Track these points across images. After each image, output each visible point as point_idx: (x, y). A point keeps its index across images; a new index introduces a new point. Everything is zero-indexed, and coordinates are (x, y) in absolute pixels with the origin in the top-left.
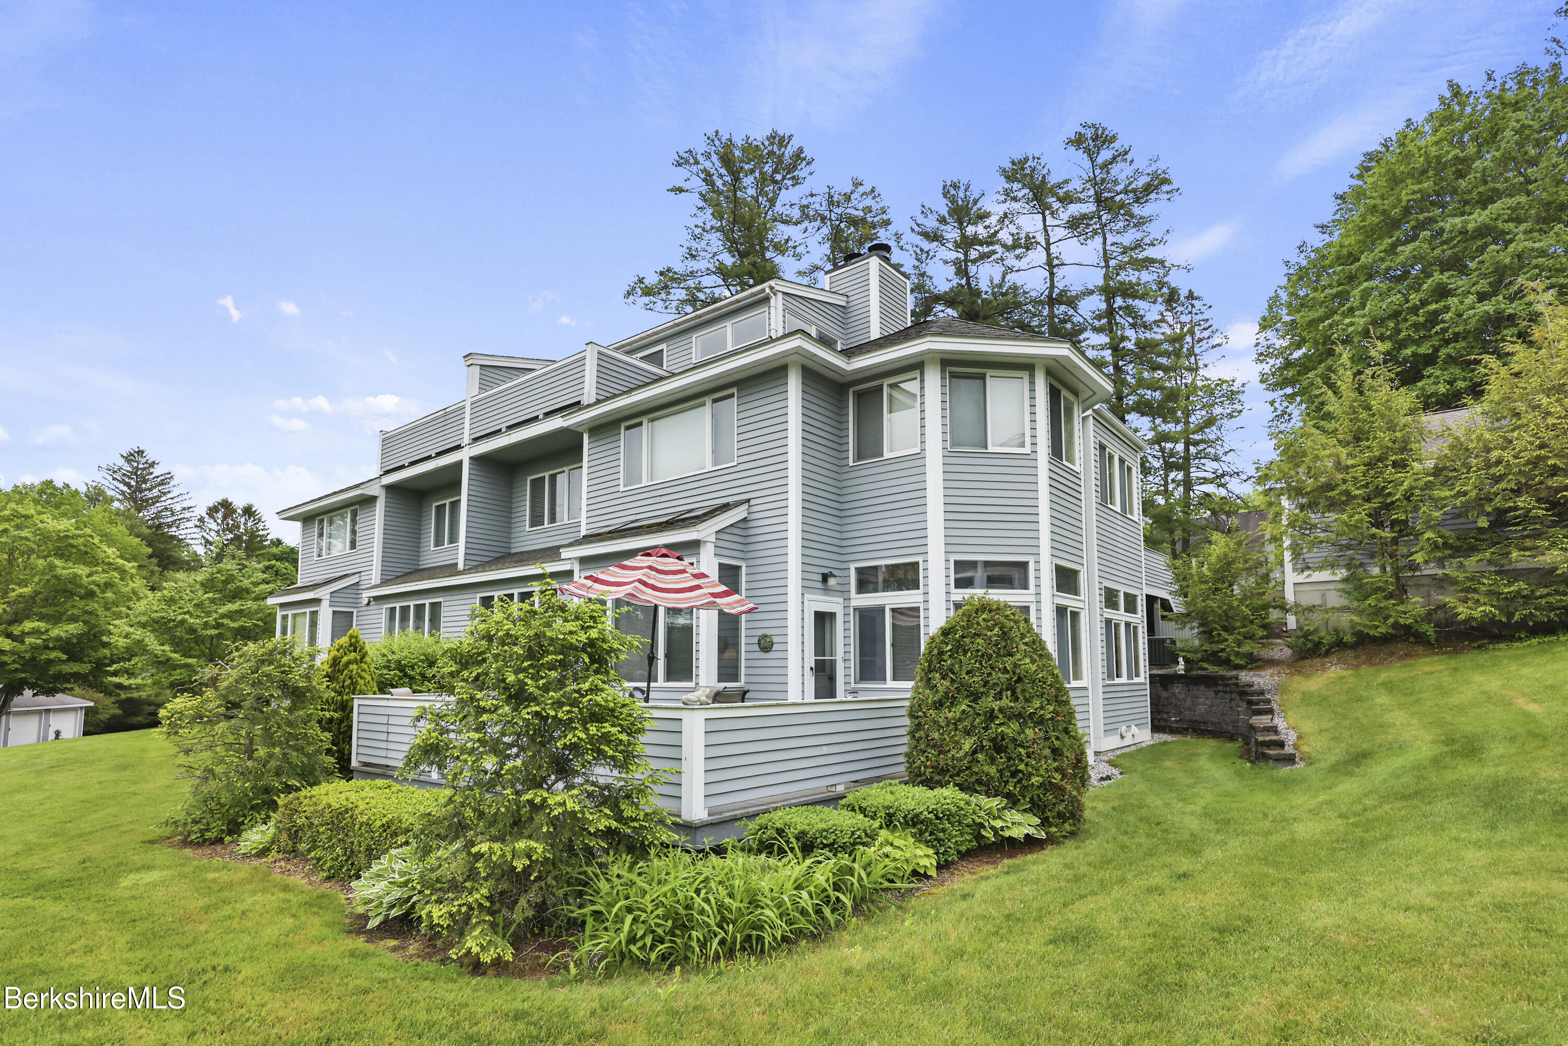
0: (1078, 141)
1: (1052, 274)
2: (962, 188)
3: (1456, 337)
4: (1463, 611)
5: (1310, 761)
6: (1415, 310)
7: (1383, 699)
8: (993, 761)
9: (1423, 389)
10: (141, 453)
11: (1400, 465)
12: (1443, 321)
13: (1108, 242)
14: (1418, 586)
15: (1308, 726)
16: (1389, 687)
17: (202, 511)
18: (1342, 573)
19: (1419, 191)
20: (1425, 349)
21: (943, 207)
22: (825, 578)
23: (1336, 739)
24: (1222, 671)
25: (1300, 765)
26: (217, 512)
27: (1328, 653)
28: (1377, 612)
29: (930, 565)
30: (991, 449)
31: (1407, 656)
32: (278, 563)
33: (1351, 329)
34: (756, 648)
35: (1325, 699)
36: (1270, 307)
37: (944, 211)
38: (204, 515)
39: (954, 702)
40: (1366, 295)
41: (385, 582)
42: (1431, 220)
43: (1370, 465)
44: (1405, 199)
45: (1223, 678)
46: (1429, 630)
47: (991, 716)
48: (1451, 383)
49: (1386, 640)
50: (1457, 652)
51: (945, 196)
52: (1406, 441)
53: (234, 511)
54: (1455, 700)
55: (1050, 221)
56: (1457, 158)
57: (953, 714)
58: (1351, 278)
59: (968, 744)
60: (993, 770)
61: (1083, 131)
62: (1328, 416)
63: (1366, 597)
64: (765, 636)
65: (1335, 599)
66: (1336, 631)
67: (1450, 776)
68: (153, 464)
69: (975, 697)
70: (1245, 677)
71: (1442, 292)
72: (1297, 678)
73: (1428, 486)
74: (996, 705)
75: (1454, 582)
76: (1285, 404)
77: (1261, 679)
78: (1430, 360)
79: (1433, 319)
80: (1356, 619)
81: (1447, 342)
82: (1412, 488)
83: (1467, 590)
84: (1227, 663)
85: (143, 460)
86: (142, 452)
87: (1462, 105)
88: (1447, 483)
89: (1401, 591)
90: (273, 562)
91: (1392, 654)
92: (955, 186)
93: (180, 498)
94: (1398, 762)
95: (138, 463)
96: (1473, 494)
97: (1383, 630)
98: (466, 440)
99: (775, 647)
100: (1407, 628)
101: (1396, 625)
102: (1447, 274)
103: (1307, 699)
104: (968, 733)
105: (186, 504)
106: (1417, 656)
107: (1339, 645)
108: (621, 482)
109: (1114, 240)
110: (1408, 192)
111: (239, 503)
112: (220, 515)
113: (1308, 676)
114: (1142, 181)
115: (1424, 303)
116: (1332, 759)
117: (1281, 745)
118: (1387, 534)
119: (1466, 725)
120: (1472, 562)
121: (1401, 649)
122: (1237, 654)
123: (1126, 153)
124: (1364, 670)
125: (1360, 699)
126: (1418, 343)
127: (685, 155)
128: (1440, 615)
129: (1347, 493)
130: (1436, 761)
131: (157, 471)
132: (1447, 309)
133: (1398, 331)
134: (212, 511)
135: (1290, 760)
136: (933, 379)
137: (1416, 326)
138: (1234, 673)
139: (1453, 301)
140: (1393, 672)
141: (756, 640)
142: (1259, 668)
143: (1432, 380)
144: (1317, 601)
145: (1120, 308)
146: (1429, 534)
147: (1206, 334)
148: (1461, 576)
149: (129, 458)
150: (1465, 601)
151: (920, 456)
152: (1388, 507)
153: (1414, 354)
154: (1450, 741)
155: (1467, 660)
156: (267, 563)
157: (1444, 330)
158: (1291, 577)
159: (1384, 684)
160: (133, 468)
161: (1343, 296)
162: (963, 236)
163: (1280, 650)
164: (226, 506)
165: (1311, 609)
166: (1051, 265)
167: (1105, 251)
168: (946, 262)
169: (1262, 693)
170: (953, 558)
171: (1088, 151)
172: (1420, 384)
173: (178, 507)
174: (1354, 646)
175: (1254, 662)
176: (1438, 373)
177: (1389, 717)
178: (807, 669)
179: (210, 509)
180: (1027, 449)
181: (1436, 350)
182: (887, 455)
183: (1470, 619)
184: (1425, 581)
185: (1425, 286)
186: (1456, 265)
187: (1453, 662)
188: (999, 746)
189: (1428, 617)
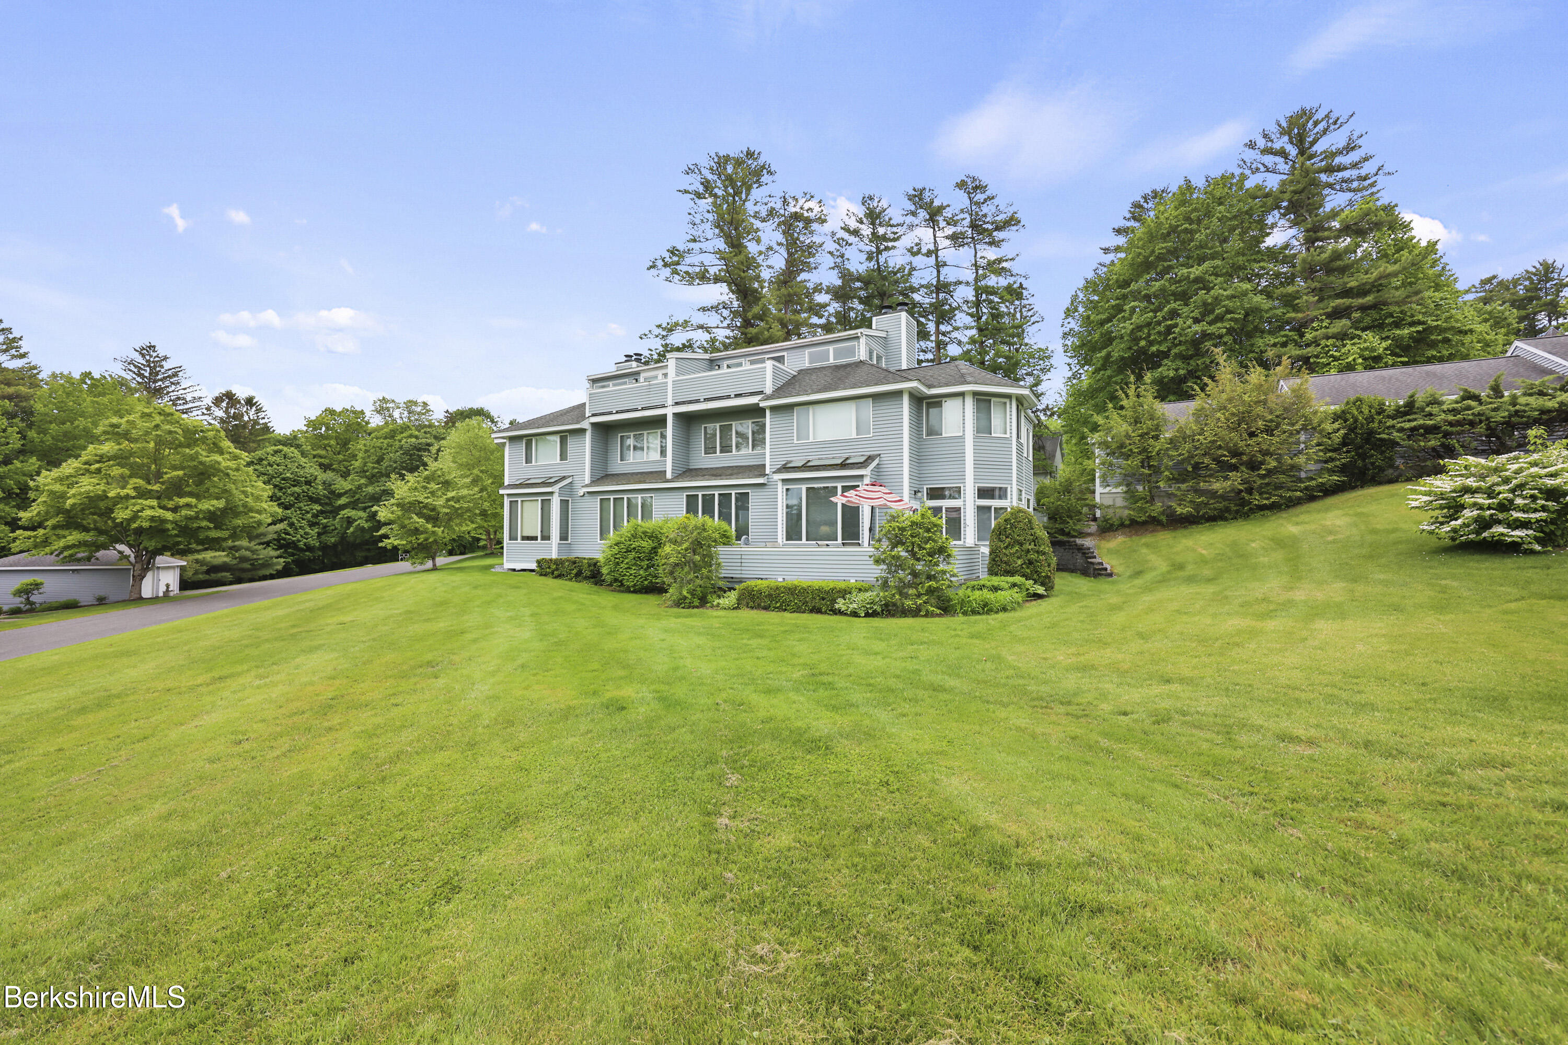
0: (961, 185)
1: (938, 272)
2: (876, 200)
3: (1180, 343)
4: (1179, 510)
5: (1119, 575)
6: (1159, 323)
7: (1144, 551)
8: (1028, 568)
9: (1161, 372)
10: (152, 347)
11: (1156, 438)
12: (1174, 333)
13: (979, 255)
14: (1159, 496)
15: (1114, 562)
16: (1147, 545)
17: (208, 401)
18: (1125, 489)
19: (1165, 248)
20: (1163, 348)
21: (861, 211)
22: (916, 493)
23: (1128, 567)
24: (1065, 538)
25: (1115, 578)
26: (222, 401)
27: (1117, 530)
28: (1141, 509)
29: (967, 488)
30: (993, 435)
31: (1153, 531)
32: (285, 449)
33: (1123, 331)
35: (1118, 551)
36: (1072, 303)
37: (861, 215)
38: (211, 404)
39: (1013, 546)
40: (1133, 310)
41: (594, 482)
42: (1170, 268)
43: (1141, 436)
44: (1157, 252)
45: (1069, 542)
46: (1164, 518)
47: (1028, 551)
48: (1176, 370)
49: (1144, 523)
50: (1175, 529)
51: (863, 204)
52: (1158, 425)
53: (239, 402)
54: (1175, 550)
55: (939, 234)
56: (1186, 229)
57: (1014, 550)
58: (1124, 297)
59: (1019, 562)
60: (1028, 571)
61: (966, 179)
62: (1122, 408)
63: (1136, 502)
65: (1120, 502)
66: (1121, 518)
67: (1174, 575)
68: (166, 358)
69: (1021, 544)
70: (1079, 541)
71: (1174, 314)
72: (1103, 542)
73: (1168, 449)
74: (1030, 547)
75: (1175, 496)
76: (1078, 367)
77: (1087, 542)
78: (1166, 355)
79: (1169, 330)
80: (1132, 513)
81: (1176, 346)
82: (1160, 450)
83: (1180, 500)
84: (1068, 534)
85: (155, 354)
86: (154, 347)
87: (1191, 194)
88: (1176, 448)
89: (1152, 500)
90: (280, 447)
91: (1147, 530)
92: (871, 198)
93: (191, 389)
94: (1154, 574)
95: (151, 356)
96: (1186, 455)
97: (1143, 518)
98: (670, 401)
100: (1154, 517)
101: (1150, 516)
102: (1178, 303)
103: (1110, 551)
104: (1019, 558)
105: (196, 395)
106: (1158, 531)
107: (1122, 525)
108: (795, 438)
109: (983, 255)
110: (1161, 247)
111: (241, 393)
112: (224, 404)
113: (1108, 541)
114: (1001, 217)
115: (1165, 319)
116: (1128, 574)
117: (1106, 569)
118: (1147, 471)
119: (1179, 559)
120: (1184, 486)
121: (1151, 527)
122: (1074, 530)
123: (993, 198)
124: (1134, 538)
125: (1135, 551)
126: (1160, 343)
127: (692, 167)
128: (1169, 511)
129: (1131, 450)
130: (1169, 572)
131: (167, 365)
132: (1176, 325)
133: (1149, 335)
134: (218, 401)
135: (1111, 575)
136: (969, 402)
137: (1159, 333)
138: (1072, 539)
139: (1179, 321)
140: (1148, 539)
142: (1084, 537)
143: (1166, 368)
144: (1111, 503)
145: (984, 301)
146: (1167, 473)
147: (1030, 313)
148: (1179, 493)
149: (142, 351)
150: (1180, 505)
151: (962, 437)
152: (1148, 458)
153: (1158, 350)
154: (1173, 565)
155: (1180, 533)
156: (276, 448)
157: (1175, 338)
158: (1099, 489)
159: (1144, 544)
160: (147, 361)
161: (1119, 309)
162: (873, 234)
163: (1093, 527)
164: (229, 396)
165: (1109, 507)
166: (939, 265)
167: (976, 261)
168: (861, 251)
169: (1089, 549)
170: (977, 485)
171: (969, 193)
172: (1160, 370)
173: (189, 398)
174: (1129, 526)
175: (1082, 535)
176: (1170, 364)
177: (1149, 558)
179: (217, 398)
180: (1008, 435)
181: (1169, 350)
182: (944, 435)
183: (1182, 513)
184: (1163, 494)
185: (1166, 309)
186: (1184, 297)
187: (1174, 534)
188: (1030, 562)
189: (1163, 513)
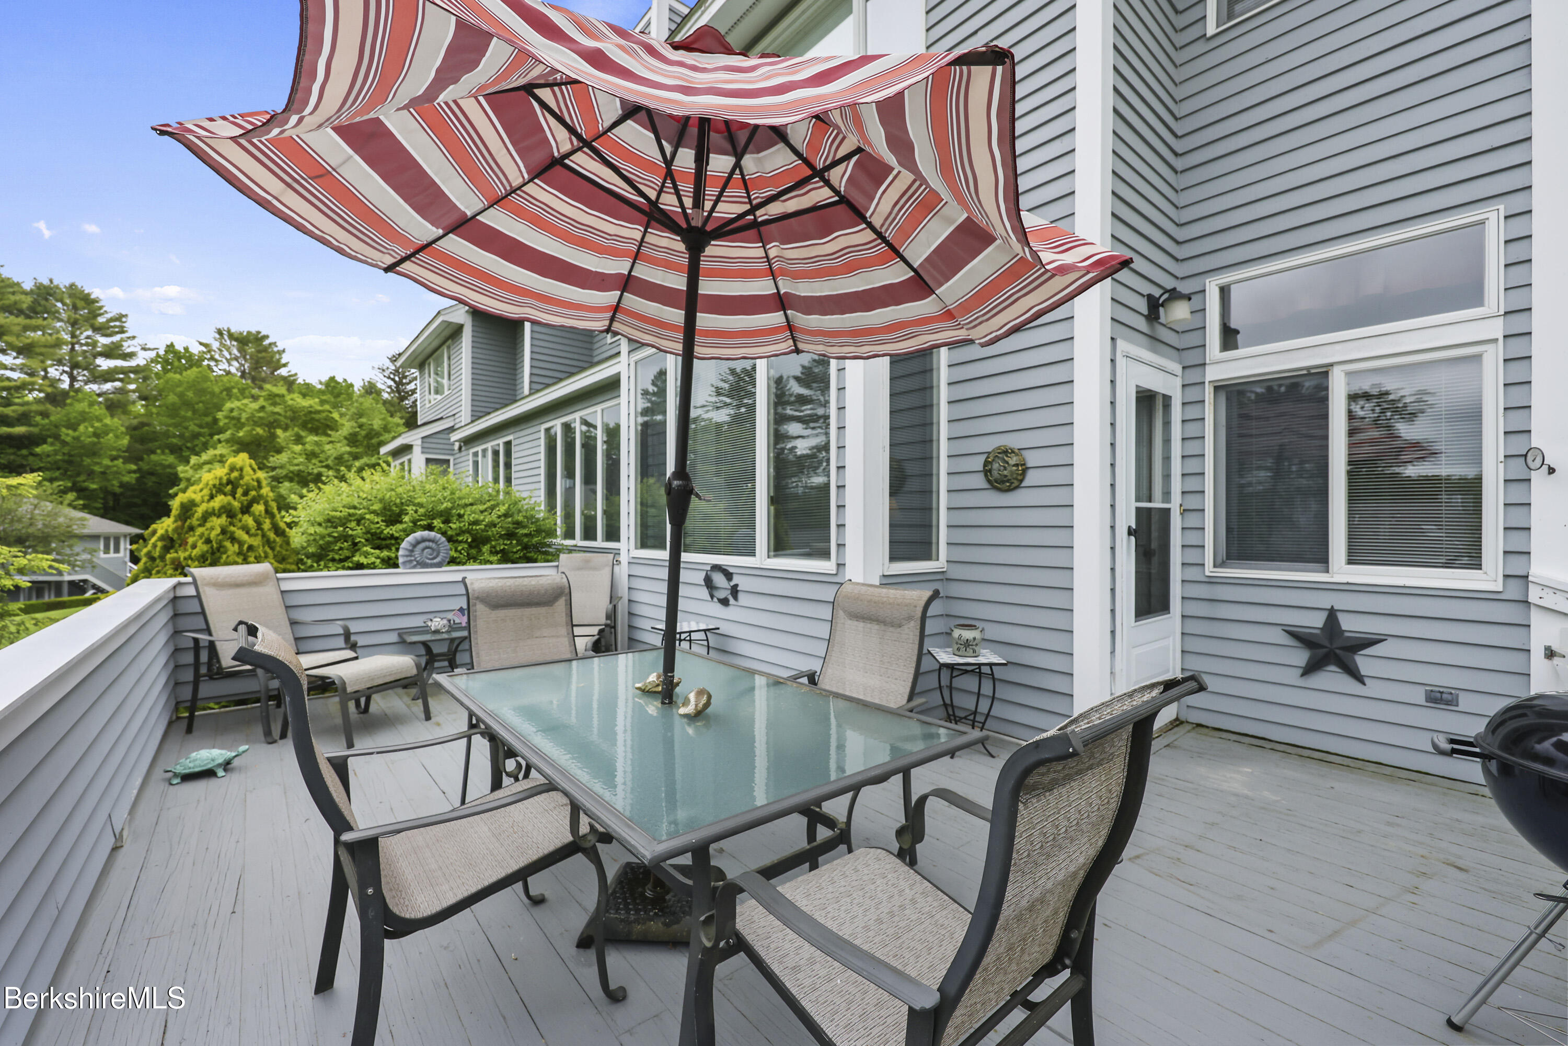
22: (1154, 307)
34: (979, 481)
41: (475, 418)
64: (1006, 452)
99: (1032, 478)
141: (978, 463)
178: (1122, 532)
